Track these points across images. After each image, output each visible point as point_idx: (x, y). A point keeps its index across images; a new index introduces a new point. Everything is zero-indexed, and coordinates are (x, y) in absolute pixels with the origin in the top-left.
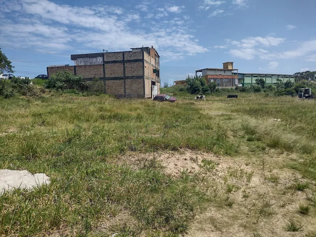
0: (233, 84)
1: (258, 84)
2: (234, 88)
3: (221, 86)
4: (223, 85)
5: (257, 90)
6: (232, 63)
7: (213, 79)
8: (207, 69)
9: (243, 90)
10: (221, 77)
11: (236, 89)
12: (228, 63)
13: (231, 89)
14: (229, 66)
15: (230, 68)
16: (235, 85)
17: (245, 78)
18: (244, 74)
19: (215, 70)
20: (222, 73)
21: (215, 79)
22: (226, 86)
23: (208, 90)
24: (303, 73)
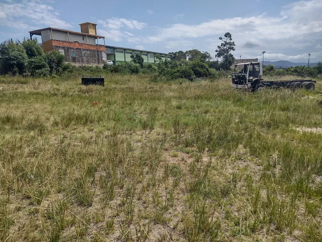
0: (99, 60)
1: (135, 61)
2: (101, 66)
3: (79, 62)
4: (83, 62)
5: (134, 71)
6: (95, 25)
7: (63, 48)
8: (50, 29)
9: (115, 70)
10: (77, 45)
11: (105, 68)
12: (88, 24)
13: (97, 67)
14: (90, 30)
15: (91, 32)
16: (103, 62)
17: (117, 54)
18: (114, 48)
19: (65, 32)
20: (80, 40)
21: (67, 50)
22: (88, 62)
23: (44, 66)
24: (177, 52)
